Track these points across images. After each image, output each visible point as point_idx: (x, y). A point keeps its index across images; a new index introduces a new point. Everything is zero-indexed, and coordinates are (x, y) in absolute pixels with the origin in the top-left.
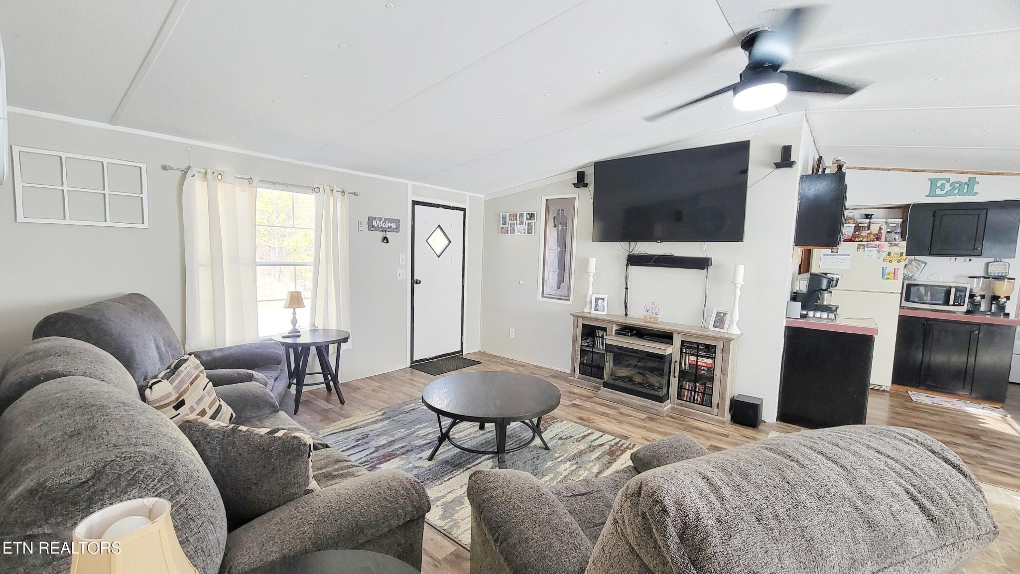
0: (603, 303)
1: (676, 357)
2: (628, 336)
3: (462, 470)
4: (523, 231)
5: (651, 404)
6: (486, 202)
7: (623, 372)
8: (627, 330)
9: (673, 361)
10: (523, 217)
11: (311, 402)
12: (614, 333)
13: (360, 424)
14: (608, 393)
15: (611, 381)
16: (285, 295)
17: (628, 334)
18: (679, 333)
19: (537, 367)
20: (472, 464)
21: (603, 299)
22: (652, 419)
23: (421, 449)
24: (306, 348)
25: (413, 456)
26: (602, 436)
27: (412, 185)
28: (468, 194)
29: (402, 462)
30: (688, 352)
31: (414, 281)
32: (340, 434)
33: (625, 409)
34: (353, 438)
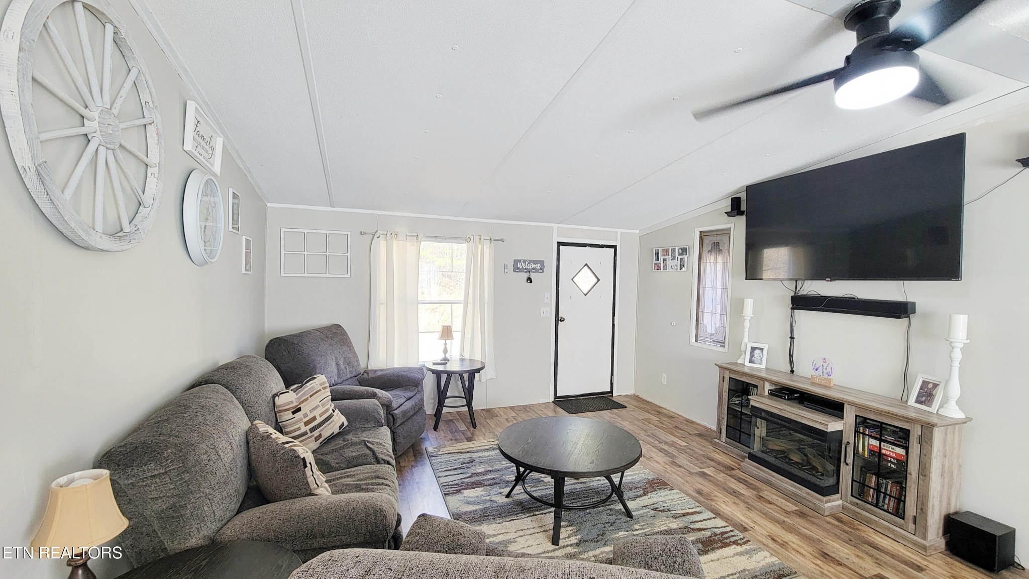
0: (761, 355)
1: (849, 437)
2: (785, 399)
3: (528, 515)
4: (676, 268)
5: (808, 494)
6: (641, 237)
7: (778, 445)
8: (784, 392)
9: (844, 441)
10: (675, 252)
11: (454, 422)
12: (766, 393)
13: (475, 449)
14: (753, 468)
15: (759, 454)
16: (439, 329)
17: (785, 397)
18: (852, 404)
19: (687, 420)
20: (541, 512)
21: (762, 349)
22: (802, 515)
23: (506, 485)
24: (450, 374)
25: (496, 489)
26: (710, 519)
27: (558, 227)
28: (620, 231)
29: (483, 493)
30: (867, 433)
31: (558, 319)
32: (454, 455)
33: (768, 493)
34: (461, 460)
